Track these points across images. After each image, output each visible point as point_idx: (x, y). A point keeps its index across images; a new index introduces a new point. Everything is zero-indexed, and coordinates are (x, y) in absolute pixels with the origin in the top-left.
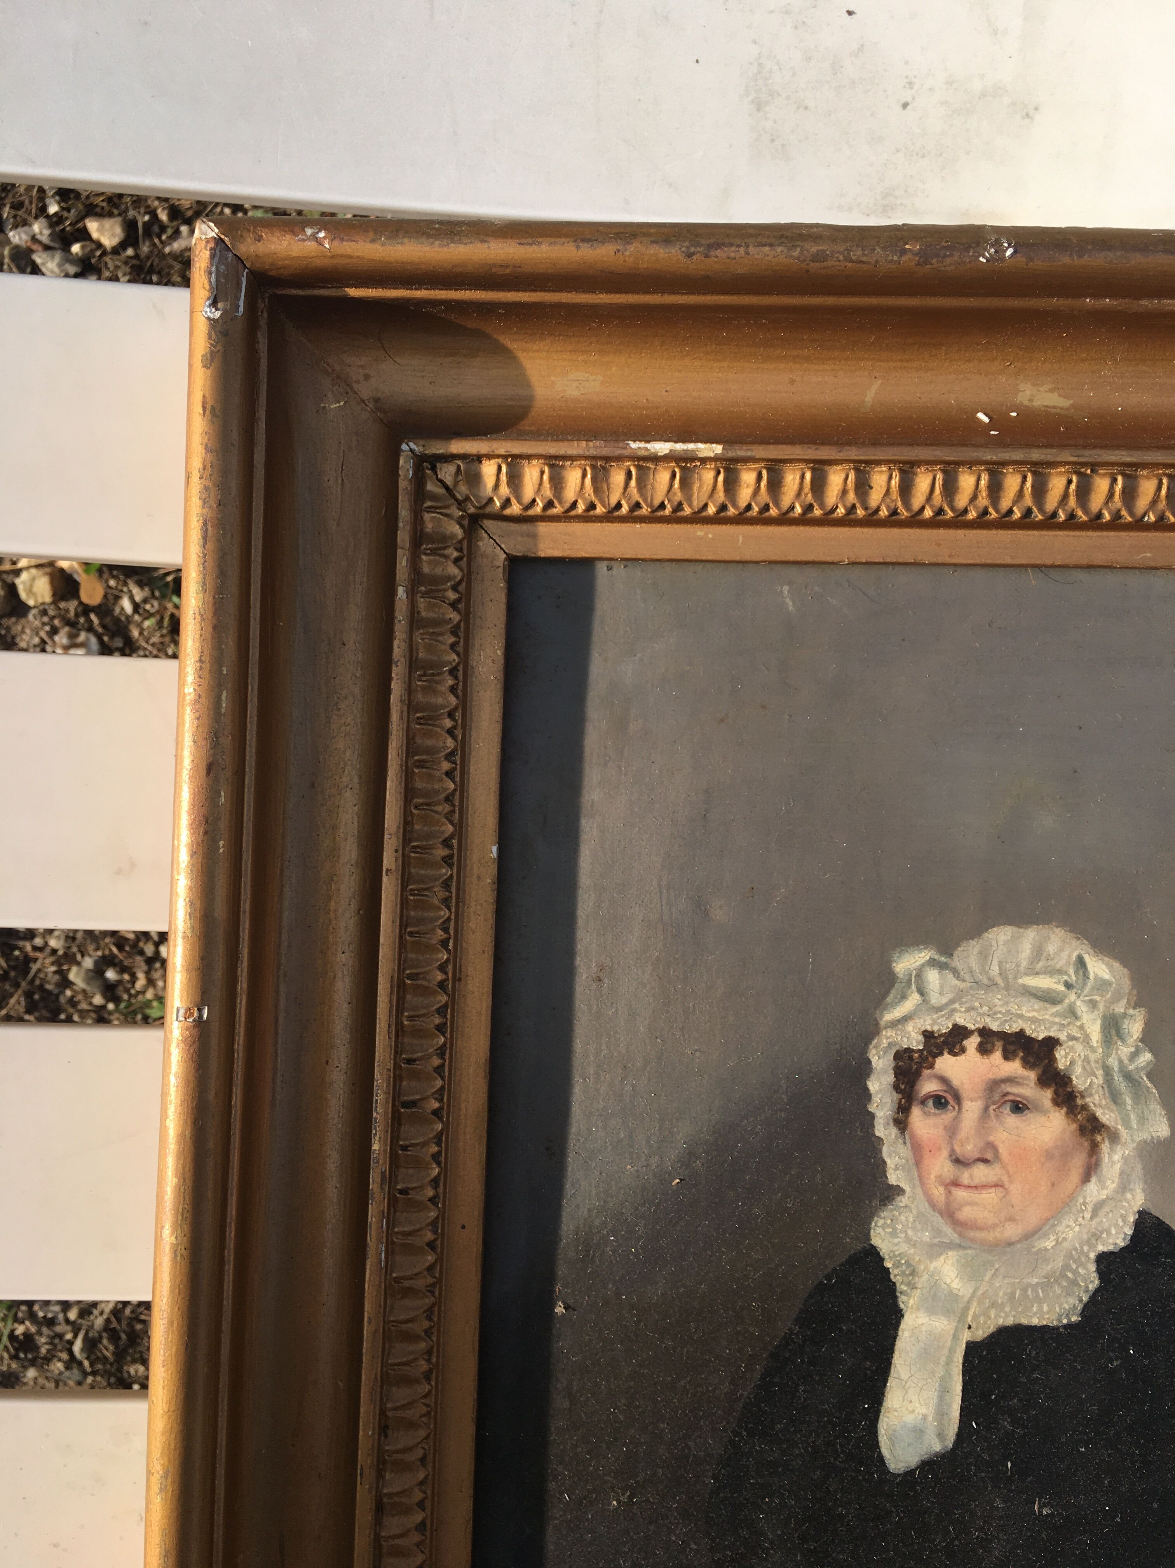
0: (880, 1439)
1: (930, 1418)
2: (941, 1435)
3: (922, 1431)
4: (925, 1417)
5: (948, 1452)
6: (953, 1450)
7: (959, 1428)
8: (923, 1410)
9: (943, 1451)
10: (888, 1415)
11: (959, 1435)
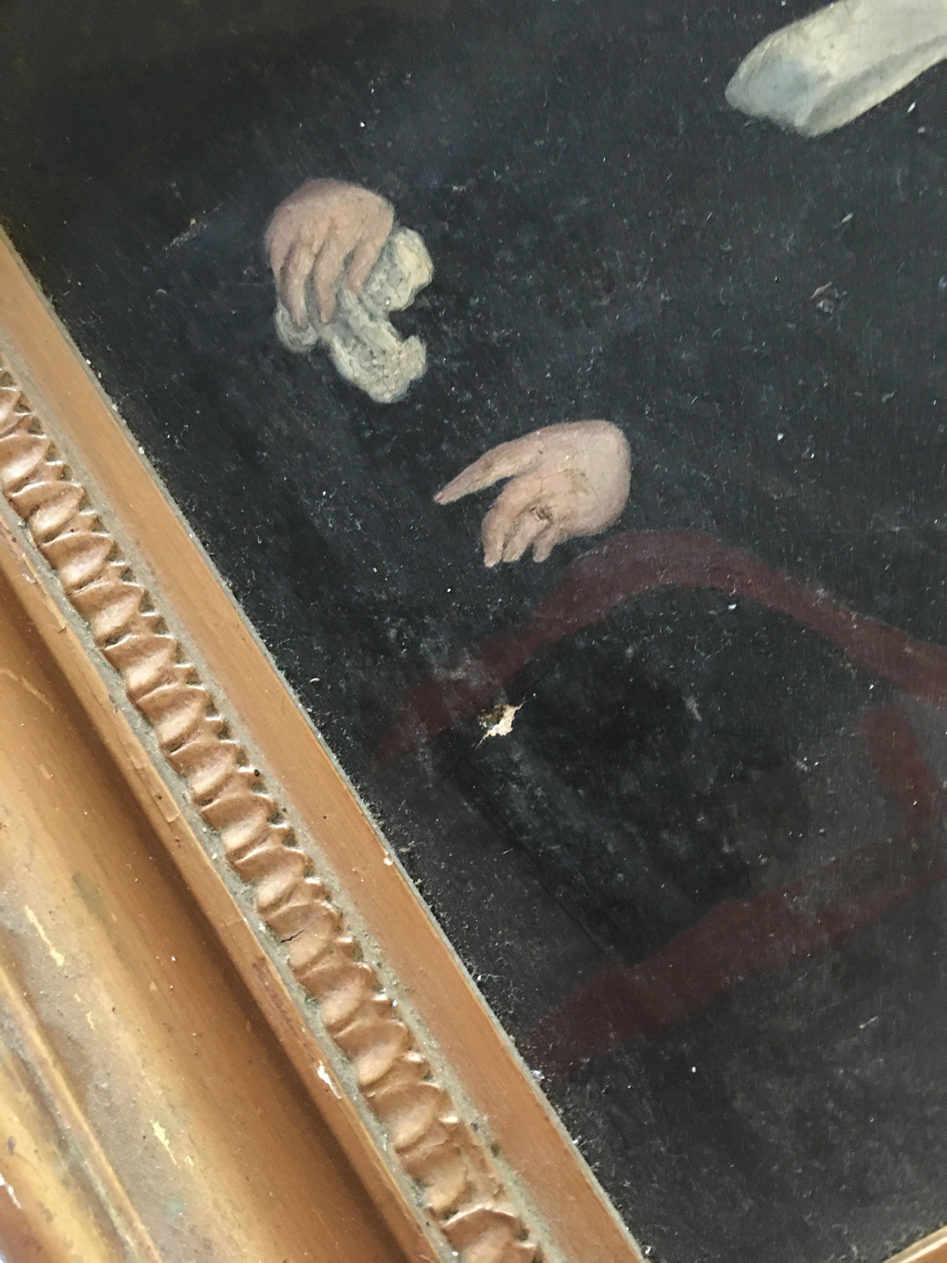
0: (756, 50)
1: (830, 84)
2: (819, 113)
3: (805, 88)
4: (826, 77)
5: (802, 138)
6: (812, 141)
7: (847, 127)
8: (834, 69)
9: (799, 132)
10: (793, 36)
11: (837, 132)
